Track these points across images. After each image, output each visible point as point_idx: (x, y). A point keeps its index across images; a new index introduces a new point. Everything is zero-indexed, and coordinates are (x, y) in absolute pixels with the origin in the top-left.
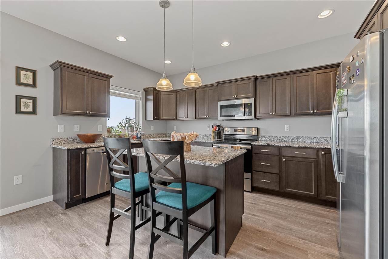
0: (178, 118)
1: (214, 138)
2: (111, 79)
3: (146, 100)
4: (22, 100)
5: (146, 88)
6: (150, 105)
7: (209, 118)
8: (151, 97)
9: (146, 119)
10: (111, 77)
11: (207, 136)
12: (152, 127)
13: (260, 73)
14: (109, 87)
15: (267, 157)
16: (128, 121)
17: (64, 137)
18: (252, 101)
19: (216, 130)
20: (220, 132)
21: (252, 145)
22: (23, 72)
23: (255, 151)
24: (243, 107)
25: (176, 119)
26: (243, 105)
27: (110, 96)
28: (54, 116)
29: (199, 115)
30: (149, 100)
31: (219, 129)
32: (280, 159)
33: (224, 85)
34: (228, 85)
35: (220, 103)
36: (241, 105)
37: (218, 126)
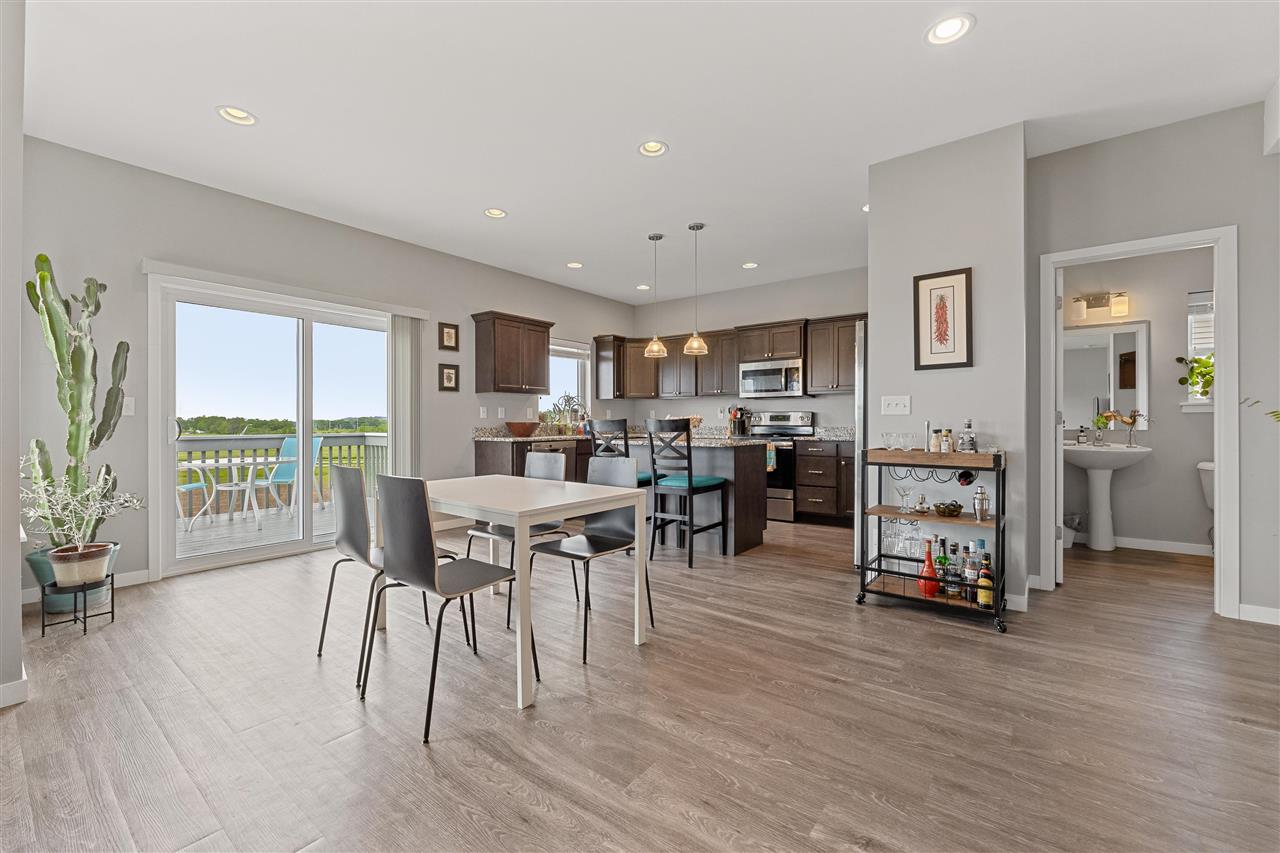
0: (661, 395)
1: (733, 433)
2: (551, 329)
3: (598, 359)
4: (446, 371)
5: (600, 337)
6: (607, 370)
7: (722, 394)
8: (609, 354)
9: (597, 398)
10: (552, 325)
11: (720, 430)
12: (609, 412)
13: (812, 315)
14: (548, 342)
15: (819, 460)
16: (568, 400)
17: (488, 426)
18: (799, 363)
19: (736, 418)
20: (744, 421)
21: (794, 442)
22: (446, 330)
23: (799, 451)
24: (783, 373)
25: (657, 396)
26: (783, 371)
27: (551, 358)
28: (477, 392)
29: (704, 388)
30: (606, 359)
31: (742, 415)
32: (839, 462)
33: (750, 333)
34: (756, 333)
35: (744, 367)
36: (779, 371)
37: (741, 409)
